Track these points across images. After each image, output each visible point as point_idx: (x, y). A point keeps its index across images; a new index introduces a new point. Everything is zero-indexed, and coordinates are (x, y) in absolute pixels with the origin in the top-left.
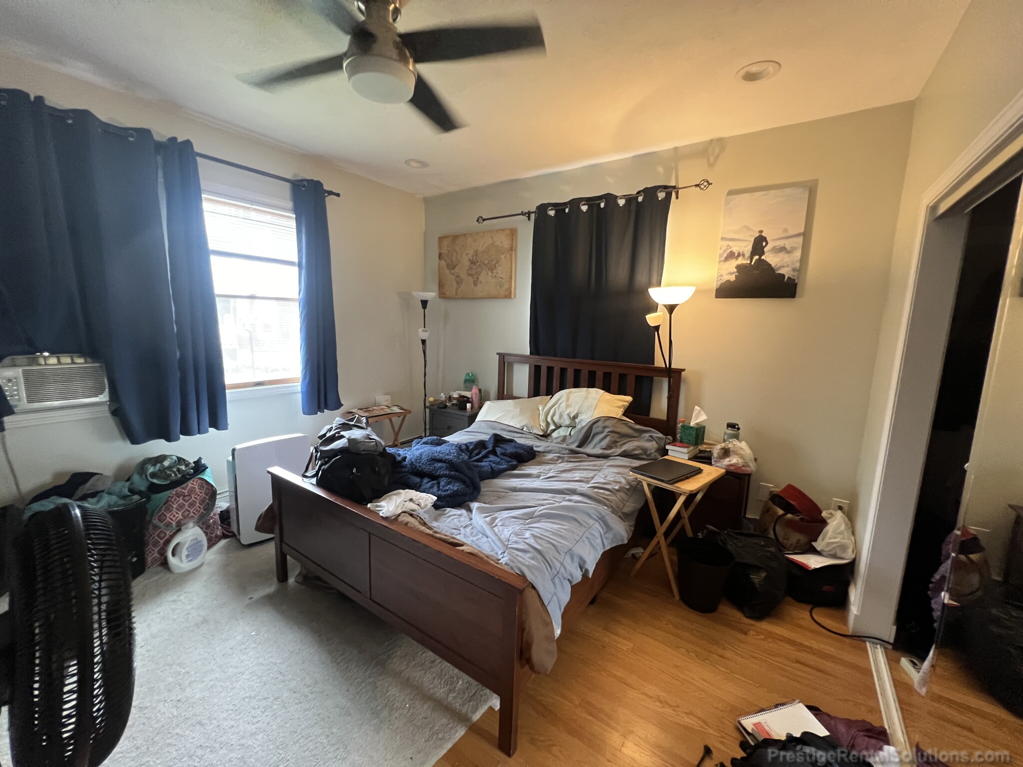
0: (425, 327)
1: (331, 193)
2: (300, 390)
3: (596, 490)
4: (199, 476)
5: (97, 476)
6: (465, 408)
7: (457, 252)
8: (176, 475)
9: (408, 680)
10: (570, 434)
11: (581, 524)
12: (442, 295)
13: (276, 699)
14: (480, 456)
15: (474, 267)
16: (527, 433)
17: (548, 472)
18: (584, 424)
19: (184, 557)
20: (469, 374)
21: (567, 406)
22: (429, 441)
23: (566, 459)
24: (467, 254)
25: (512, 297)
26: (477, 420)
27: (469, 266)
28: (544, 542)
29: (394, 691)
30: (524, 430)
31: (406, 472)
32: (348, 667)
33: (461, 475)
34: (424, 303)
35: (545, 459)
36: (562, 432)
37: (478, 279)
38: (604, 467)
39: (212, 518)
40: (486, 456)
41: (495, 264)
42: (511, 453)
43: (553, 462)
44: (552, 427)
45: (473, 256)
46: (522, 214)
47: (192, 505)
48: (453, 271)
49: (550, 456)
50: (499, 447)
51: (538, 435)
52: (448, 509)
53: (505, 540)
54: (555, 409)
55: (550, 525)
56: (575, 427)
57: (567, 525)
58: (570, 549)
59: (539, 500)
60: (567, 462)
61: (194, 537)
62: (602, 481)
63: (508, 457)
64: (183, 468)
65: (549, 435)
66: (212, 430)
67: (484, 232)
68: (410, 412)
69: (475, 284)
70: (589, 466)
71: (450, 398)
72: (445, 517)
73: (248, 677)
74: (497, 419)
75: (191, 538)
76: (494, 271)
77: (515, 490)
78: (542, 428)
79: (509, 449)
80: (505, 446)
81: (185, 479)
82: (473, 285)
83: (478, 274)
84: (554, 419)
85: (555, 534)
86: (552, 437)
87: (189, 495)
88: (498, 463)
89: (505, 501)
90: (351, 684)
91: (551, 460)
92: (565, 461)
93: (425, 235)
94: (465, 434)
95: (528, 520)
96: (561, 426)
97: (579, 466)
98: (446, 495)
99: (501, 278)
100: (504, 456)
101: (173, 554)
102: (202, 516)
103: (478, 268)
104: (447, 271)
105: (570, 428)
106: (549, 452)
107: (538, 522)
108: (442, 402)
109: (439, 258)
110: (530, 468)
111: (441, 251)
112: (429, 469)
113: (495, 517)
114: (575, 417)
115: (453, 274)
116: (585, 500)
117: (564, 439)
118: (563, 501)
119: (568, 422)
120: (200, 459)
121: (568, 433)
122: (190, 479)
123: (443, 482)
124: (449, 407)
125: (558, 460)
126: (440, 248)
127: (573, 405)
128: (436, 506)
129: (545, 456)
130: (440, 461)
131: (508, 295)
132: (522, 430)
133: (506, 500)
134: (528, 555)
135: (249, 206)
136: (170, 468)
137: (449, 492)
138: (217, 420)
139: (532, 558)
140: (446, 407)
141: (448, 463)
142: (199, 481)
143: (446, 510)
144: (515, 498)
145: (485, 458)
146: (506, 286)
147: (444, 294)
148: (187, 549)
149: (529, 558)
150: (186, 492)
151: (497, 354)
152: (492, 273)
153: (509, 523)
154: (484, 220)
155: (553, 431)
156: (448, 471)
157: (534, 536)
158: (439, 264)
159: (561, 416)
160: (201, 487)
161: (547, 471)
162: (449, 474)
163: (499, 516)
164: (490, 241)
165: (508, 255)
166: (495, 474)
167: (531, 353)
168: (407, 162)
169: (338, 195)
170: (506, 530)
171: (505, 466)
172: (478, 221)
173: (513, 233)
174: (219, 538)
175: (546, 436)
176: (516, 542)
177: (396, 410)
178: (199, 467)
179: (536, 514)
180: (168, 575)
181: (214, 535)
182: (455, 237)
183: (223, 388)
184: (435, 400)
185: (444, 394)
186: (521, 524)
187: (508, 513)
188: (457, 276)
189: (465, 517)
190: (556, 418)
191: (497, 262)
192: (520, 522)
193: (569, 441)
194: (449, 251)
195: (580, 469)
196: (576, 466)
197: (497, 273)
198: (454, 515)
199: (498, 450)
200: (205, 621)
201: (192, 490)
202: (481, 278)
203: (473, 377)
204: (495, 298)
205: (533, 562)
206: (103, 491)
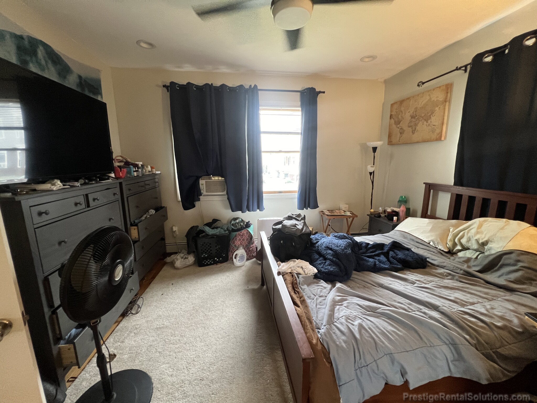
0: (374, 165)
1: (320, 92)
2: (297, 197)
3: (467, 317)
4: (247, 229)
5: (219, 221)
6: (393, 220)
7: (402, 112)
8: (239, 226)
9: (278, 367)
10: (477, 258)
11: (421, 338)
12: (390, 143)
13: (228, 336)
14: (373, 254)
15: (413, 120)
16: (432, 247)
17: (428, 283)
18: (493, 252)
19: (238, 260)
20: (402, 197)
21: (477, 233)
22: (338, 236)
23: (457, 277)
24: (409, 112)
25: (443, 139)
26: (395, 229)
27: (410, 120)
28: (367, 335)
29: (268, 368)
30: (430, 244)
31: (314, 251)
32: (259, 341)
33: (339, 262)
34: (375, 149)
35: (433, 272)
36: (468, 254)
37: (415, 129)
38: (499, 299)
39: (251, 247)
40: (378, 255)
41: (430, 115)
42: (400, 259)
43: (442, 276)
44: (459, 247)
45: (413, 113)
46: (457, 69)
47: (243, 240)
48: (398, 126)
49: (441, 271)
50: (393, 251)
51: (443, 251)
52: (322, 281)
53: (336, 318)
54: (464, 233)
55: (386, 324)
56: (484, 253)
57: (402, 332)
58: (391, 354)
59: (395, 301)
60: (457, 280)
61: (242, 253)
62: (483, 311)
63: (397, 260)
64: (242, 224)
65: (456, 253)
66: (258, 210)
67: (423, 93)
68: (357, 216)
69: (413, 133)
70: (480, 291)
71: (385, 211)
72: (315, 285)
73: (227, 320)
74: (410, 231)
75: (240, 253)
76: (429, 121)
77: (381, 286)
78: (448, 246)
79: (401, 255)
80: (398, 252)
81: (242, 228)
82: (411, 133)
83: (416, 125)
84: (461, 241)
85: (383, 334)
86: (457, 255)
87: (242, 236)
88: (383, 263)
89: (364, 291)
90: (254, 350)
91: (440, 274)
92: (455, 278)
93: (383, 104)
94: (381, 237)
95: (369, 311)
96: (469, 249)
97: (468, 288)
98: (323, 272)
99: (434, 125)
100: (393, 259)
101: (235, 258)
102: (247, 245)
103: (416, 121)
104: (394, 126)
105: (478, 253)
106: (443, 267)
107: (377, 317)
108: (380, 213)
109: (390, 118)
110: (413, 274)
111: (392, 114)
112: (324, 252)
113: (346, 298)
114: (484, 244)
115: (398, 128)
116: (445, 321)
117: (468, 260)
118: (417, 311)
119: (475, 246)
120: (249, 222)
121: (475, 256)
122: (243, 229)
123: (328, 262)
124: (382, 217)
125: (447, 276)
126: (391, 111)
127: (485, 233)
128: (316, 277)
129: (436, 269)
130: (331, 249)
131: (439, 139)
132: (429, 243)
133: (366, 290)
134: (344, 338)
135: (280, 108)
136: (238, 223)
137: (326, 270)
138: (260, 206)
139: (345, 342)
140: (380, 216)
141: (334, 252)
142: (247, 231)
143: (321, 281)
144: (376, 292)
145: (376, 256)
146: (438, 131)
147: (392, 142)
148: (239, 257)
149: (343, 340)
150: (241, 234)
151: (424, 183)
152: (427, 122)
153: (353, 308)
154: (423, 83)
155: (460, 251)
156: (333, 257)
157: (361, 326)
158: (390, 122)
159: (469, 240)
160: (247, 233)
161: (429, 281)
162: (332, 259)
163: (350, 300)
164: (428, 98)
165: (441, 107)
166: (377, 270)
167: (455, 184)
168: (362, 60)
169: (324, 92)
170: (344, 311)
171: (387, 266)
172: (418, 85)
173: (449, 88)
174: (254, 257)
175: (451, 253)
176: (342, 324)
177: (348, 214)
178: (248, 225)
179: (378, 311)
180: (233, 265)
181: (251, 255)
182: (401, 102)
183: (262, 193)
184: (374, 211)
185: (382, 208)
186: (361, 312)
187: (357, 300)
188: (401, 129)
189: (327, 290)
190: (464, 241)
191: (432, 113)
192: (361, 311)
193: (471, 263)
194: (397, 112)
195: (465, 291)
196: (462, 287)
197: (431, 122)
198: (322, 286)
199: (391, 253)
200: (230, 289)
201: (243, 234)
202: (417, 128)
203: (405, 199)
204: (428, 141)
205: (344, 345)
206: (219, 227)
